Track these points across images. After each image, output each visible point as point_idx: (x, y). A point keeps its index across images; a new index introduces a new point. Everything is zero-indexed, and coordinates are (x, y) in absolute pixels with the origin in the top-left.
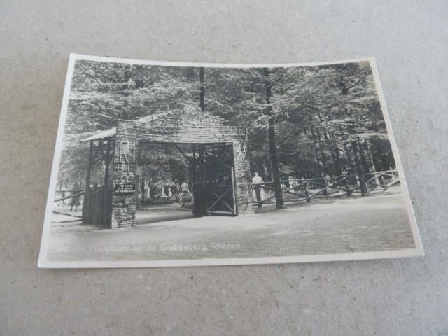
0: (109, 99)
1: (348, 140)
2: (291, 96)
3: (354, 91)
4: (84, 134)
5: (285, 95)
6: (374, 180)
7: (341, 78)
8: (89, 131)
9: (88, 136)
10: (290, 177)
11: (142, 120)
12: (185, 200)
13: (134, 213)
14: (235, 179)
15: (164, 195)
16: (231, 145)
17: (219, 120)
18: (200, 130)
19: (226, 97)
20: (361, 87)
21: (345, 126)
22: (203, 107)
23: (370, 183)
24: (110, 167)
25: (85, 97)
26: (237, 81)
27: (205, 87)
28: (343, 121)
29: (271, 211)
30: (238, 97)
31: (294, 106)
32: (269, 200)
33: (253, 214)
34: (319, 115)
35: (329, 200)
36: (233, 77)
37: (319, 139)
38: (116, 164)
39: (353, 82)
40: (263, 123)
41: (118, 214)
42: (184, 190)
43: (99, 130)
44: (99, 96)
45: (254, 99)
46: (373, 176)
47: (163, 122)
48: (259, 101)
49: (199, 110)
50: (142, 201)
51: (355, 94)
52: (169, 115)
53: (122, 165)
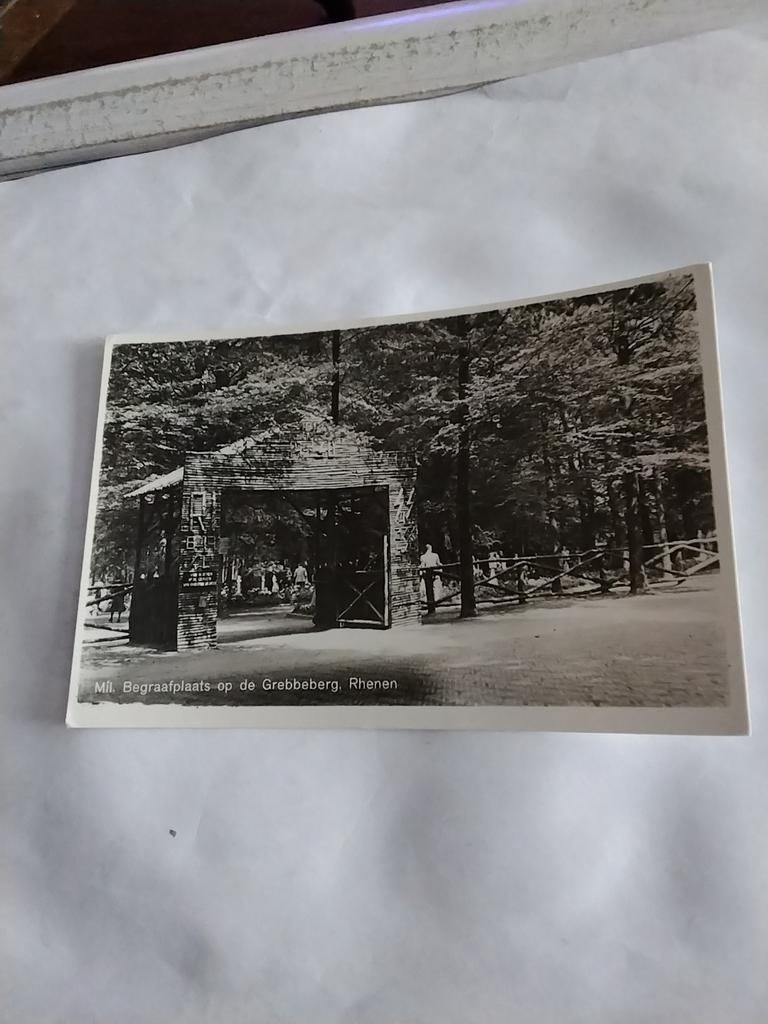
0: (170, 415)
1: (617, 471)
2: (508, 377)
3: (646, 355)
4: (129, 484)
5: (497, 377)
6: (661, 560)
7: (622, 326)
8: (137, 478)
9: (136, 488)
10: (492, 554)
11: (228, 450)
12: (300, 599)
13: (215, 623)
14: (389, 557)
15: (265, 591)
16: (386, 490)
17: (365, 440)
18: (330, 462)
19: (380, 391)
20: (664, 344)
21: (614, 439)
22: (337, 416)
23: (651, 566)
24: (173, 542)
25: (129, 415)
26: (404, 353)
27: (342, 372)
28: (613, 427)
29: (452, 621)
30: (403, 389)
31: (513, 401)
32: (448, 598)
33: (419, 626)
34: (563, 417)
35: (565, 601)
36: (395, 345)
37: (558, 471)
38: (184, 535)
39: (645, 331)
40: (448, 441)
41: (188, 626)
42: (298, 580)
43: (154, 476)
44: (152, 410)
45: (434, 391)
46: (661, 550)
47: (264, 450)
48: (444, 395)
49: (328, 421)
50: (229, 601)
51: (646, 361)
52: (276, 436)
53: (195, 537)
